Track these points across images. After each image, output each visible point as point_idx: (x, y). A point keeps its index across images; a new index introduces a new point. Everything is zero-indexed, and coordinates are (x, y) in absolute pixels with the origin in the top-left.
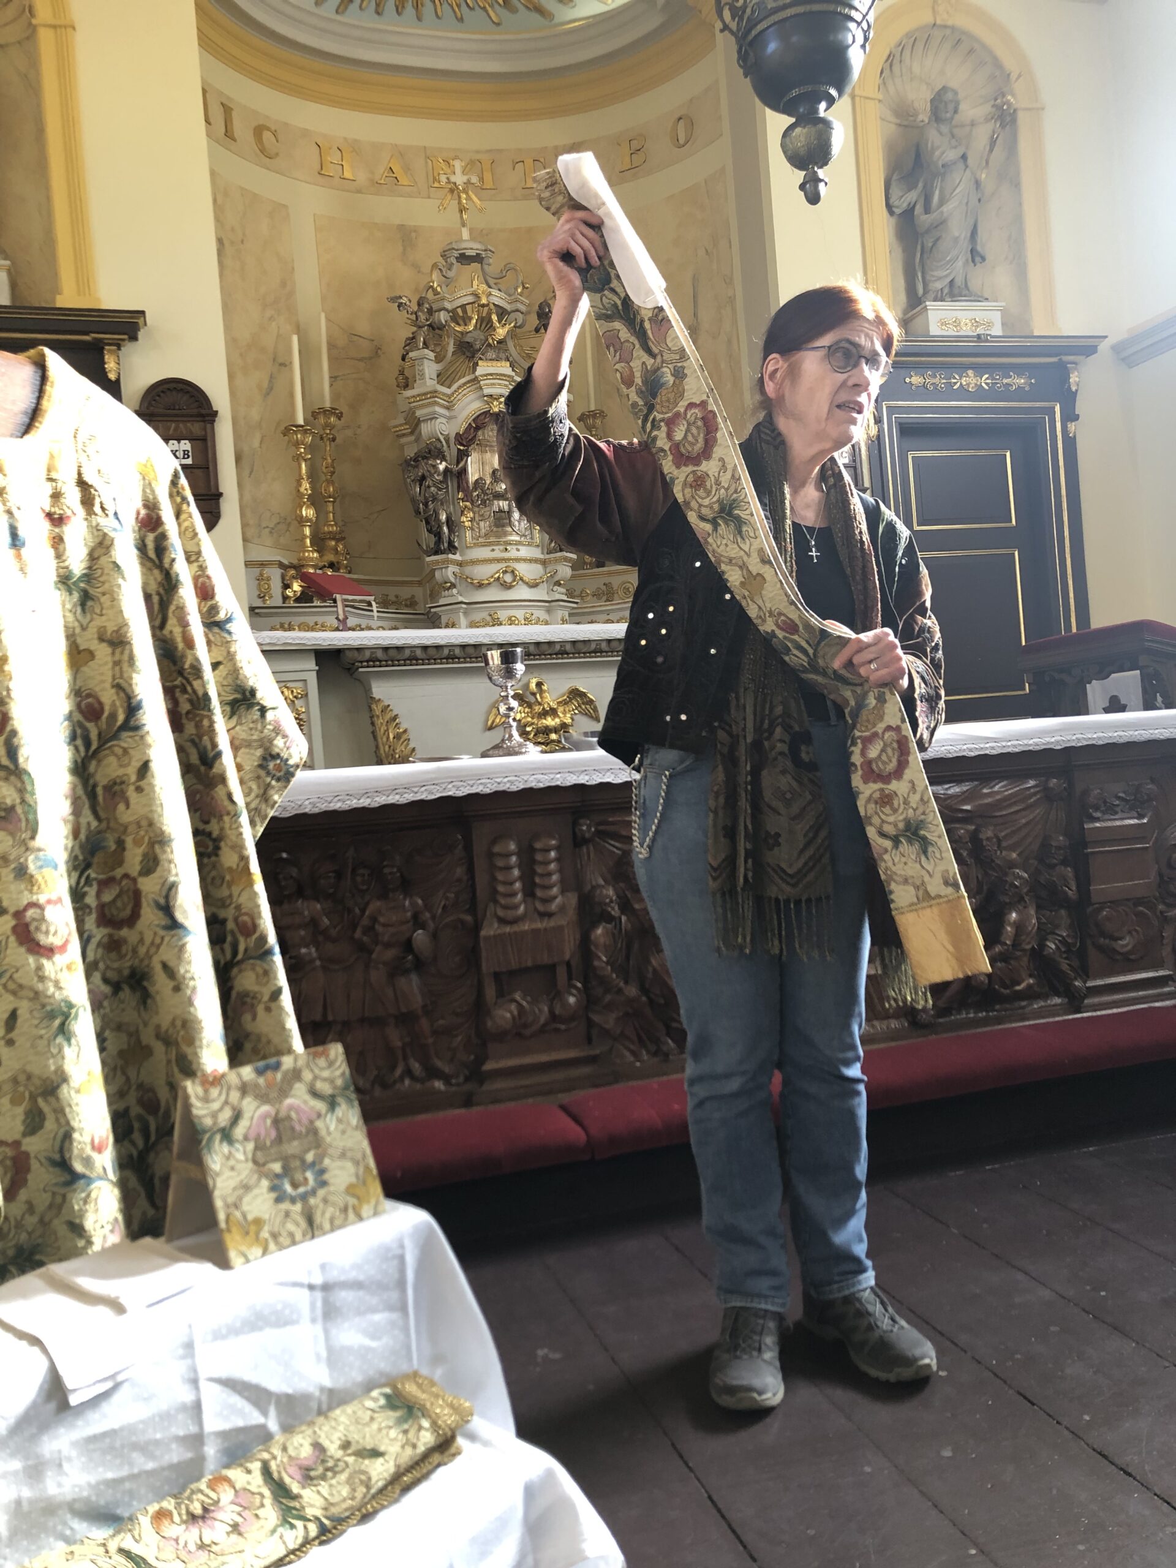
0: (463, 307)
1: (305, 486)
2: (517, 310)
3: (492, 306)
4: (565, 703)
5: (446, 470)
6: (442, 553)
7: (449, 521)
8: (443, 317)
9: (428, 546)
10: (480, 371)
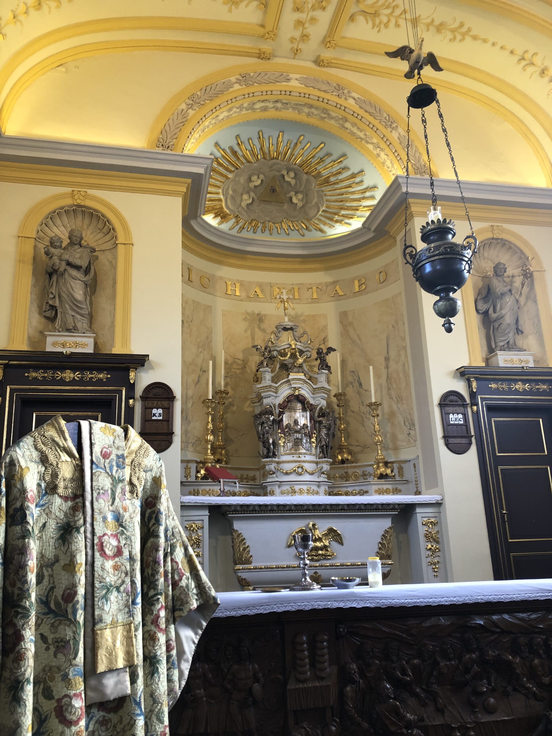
0: (284, 349)
1: (210, 426)
2: (308, 351)
3: (297, 349)
4: (326, 535)
5: (274, 420)
6: (270, 457)
7: (274, 443)
8: (275, 353)
9: (263, 454)
10: (291, 377)
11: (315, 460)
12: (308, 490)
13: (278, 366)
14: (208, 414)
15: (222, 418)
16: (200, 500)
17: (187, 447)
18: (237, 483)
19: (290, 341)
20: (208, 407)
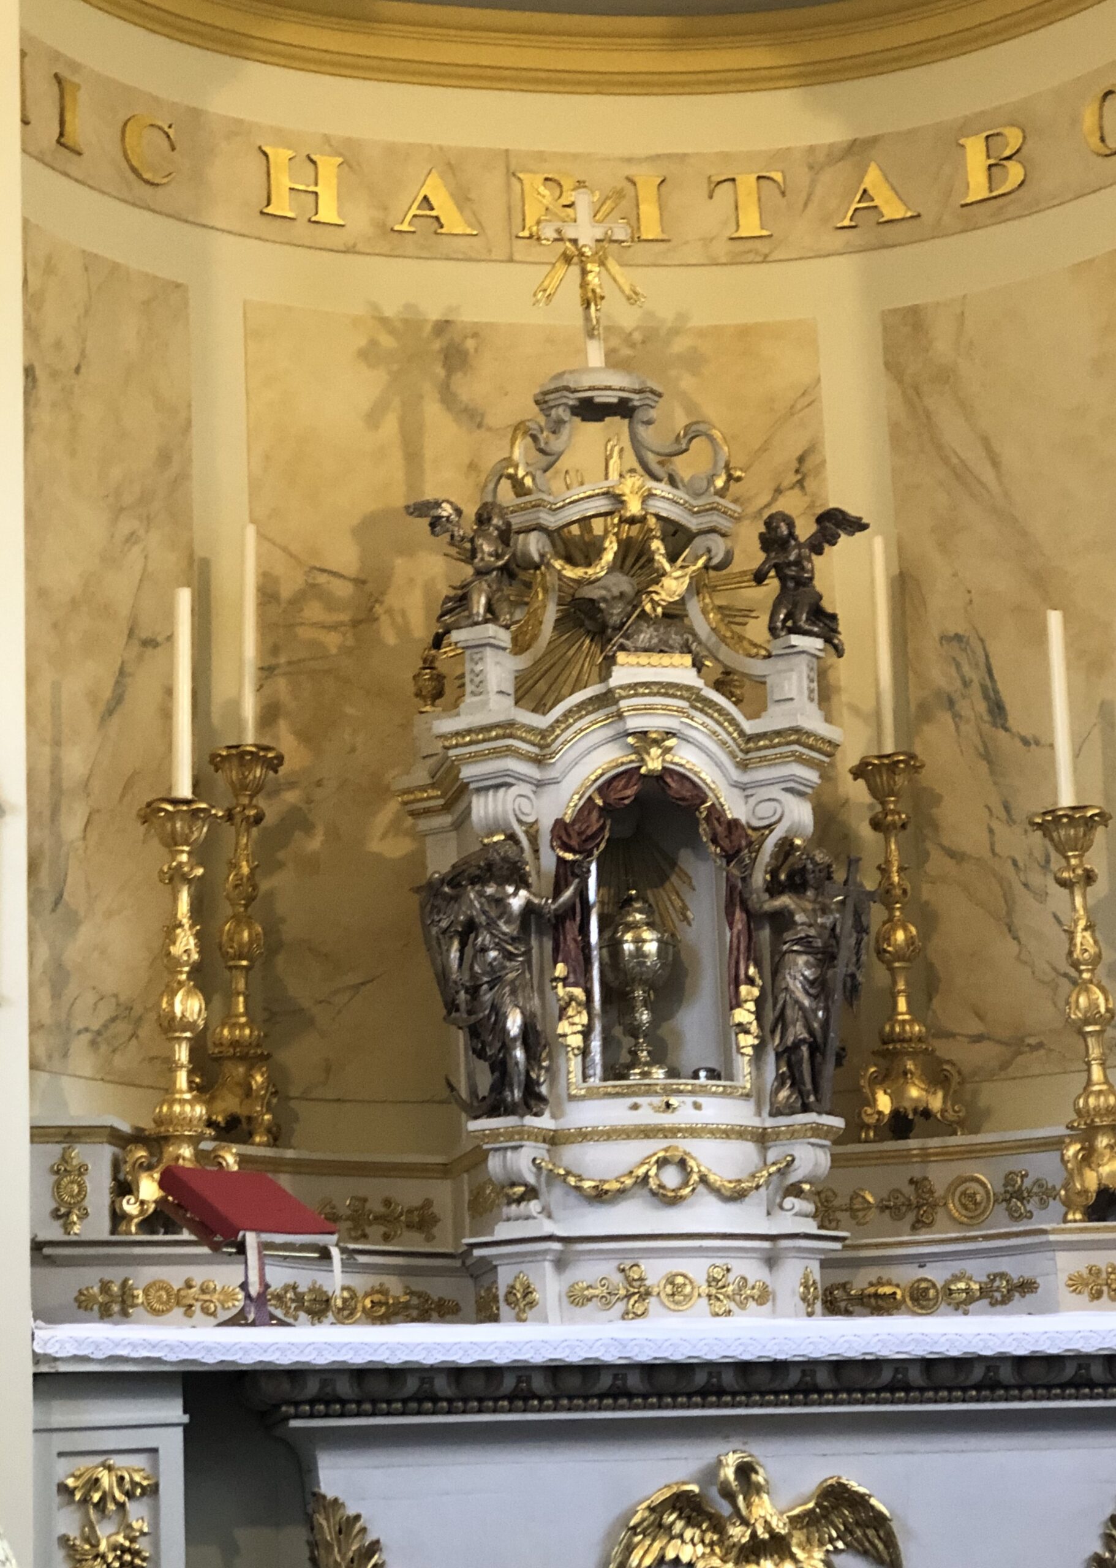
0: (585, 521)
1: (186, 944)
2: (712, 530)
3: (652, 522)
4: (806, 1521)
5: (529, 909)
6: (509, 1110)
7: (531, 1036)
8: (534, 545)
9: (473, 1091)
10: (619, 677)
11: (756, 1122)
12: (712, 1281)
13: (551, 614)
14: (175, 877)
15: (250, 900)
16: (134, 1346)
17: (65, 1055)
18: (335, 1252)
19: (614, 475)
20: (172, 842)
